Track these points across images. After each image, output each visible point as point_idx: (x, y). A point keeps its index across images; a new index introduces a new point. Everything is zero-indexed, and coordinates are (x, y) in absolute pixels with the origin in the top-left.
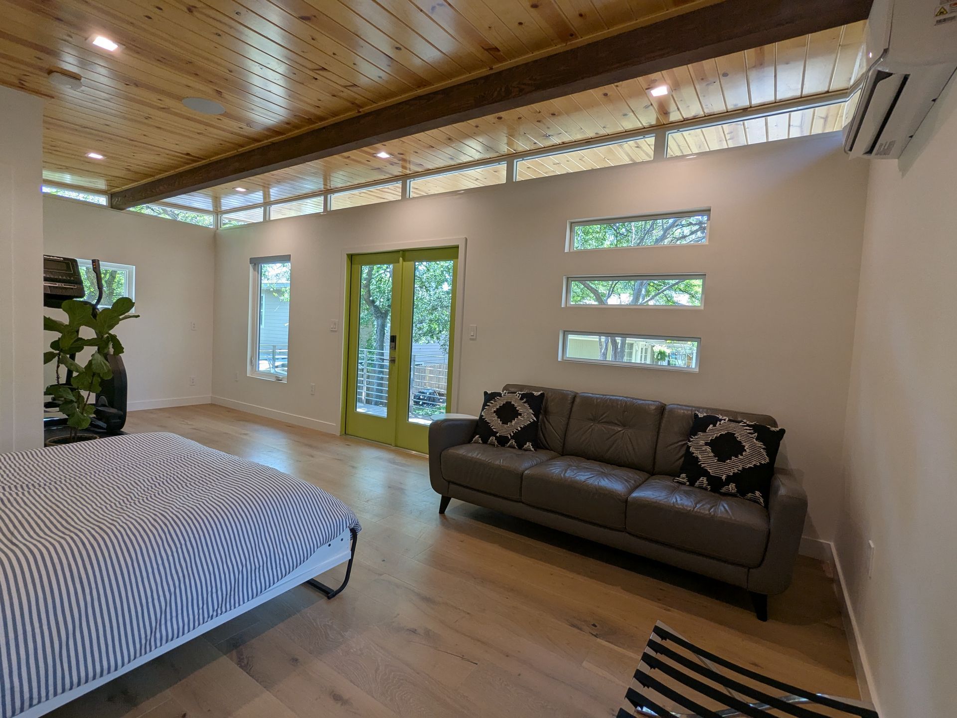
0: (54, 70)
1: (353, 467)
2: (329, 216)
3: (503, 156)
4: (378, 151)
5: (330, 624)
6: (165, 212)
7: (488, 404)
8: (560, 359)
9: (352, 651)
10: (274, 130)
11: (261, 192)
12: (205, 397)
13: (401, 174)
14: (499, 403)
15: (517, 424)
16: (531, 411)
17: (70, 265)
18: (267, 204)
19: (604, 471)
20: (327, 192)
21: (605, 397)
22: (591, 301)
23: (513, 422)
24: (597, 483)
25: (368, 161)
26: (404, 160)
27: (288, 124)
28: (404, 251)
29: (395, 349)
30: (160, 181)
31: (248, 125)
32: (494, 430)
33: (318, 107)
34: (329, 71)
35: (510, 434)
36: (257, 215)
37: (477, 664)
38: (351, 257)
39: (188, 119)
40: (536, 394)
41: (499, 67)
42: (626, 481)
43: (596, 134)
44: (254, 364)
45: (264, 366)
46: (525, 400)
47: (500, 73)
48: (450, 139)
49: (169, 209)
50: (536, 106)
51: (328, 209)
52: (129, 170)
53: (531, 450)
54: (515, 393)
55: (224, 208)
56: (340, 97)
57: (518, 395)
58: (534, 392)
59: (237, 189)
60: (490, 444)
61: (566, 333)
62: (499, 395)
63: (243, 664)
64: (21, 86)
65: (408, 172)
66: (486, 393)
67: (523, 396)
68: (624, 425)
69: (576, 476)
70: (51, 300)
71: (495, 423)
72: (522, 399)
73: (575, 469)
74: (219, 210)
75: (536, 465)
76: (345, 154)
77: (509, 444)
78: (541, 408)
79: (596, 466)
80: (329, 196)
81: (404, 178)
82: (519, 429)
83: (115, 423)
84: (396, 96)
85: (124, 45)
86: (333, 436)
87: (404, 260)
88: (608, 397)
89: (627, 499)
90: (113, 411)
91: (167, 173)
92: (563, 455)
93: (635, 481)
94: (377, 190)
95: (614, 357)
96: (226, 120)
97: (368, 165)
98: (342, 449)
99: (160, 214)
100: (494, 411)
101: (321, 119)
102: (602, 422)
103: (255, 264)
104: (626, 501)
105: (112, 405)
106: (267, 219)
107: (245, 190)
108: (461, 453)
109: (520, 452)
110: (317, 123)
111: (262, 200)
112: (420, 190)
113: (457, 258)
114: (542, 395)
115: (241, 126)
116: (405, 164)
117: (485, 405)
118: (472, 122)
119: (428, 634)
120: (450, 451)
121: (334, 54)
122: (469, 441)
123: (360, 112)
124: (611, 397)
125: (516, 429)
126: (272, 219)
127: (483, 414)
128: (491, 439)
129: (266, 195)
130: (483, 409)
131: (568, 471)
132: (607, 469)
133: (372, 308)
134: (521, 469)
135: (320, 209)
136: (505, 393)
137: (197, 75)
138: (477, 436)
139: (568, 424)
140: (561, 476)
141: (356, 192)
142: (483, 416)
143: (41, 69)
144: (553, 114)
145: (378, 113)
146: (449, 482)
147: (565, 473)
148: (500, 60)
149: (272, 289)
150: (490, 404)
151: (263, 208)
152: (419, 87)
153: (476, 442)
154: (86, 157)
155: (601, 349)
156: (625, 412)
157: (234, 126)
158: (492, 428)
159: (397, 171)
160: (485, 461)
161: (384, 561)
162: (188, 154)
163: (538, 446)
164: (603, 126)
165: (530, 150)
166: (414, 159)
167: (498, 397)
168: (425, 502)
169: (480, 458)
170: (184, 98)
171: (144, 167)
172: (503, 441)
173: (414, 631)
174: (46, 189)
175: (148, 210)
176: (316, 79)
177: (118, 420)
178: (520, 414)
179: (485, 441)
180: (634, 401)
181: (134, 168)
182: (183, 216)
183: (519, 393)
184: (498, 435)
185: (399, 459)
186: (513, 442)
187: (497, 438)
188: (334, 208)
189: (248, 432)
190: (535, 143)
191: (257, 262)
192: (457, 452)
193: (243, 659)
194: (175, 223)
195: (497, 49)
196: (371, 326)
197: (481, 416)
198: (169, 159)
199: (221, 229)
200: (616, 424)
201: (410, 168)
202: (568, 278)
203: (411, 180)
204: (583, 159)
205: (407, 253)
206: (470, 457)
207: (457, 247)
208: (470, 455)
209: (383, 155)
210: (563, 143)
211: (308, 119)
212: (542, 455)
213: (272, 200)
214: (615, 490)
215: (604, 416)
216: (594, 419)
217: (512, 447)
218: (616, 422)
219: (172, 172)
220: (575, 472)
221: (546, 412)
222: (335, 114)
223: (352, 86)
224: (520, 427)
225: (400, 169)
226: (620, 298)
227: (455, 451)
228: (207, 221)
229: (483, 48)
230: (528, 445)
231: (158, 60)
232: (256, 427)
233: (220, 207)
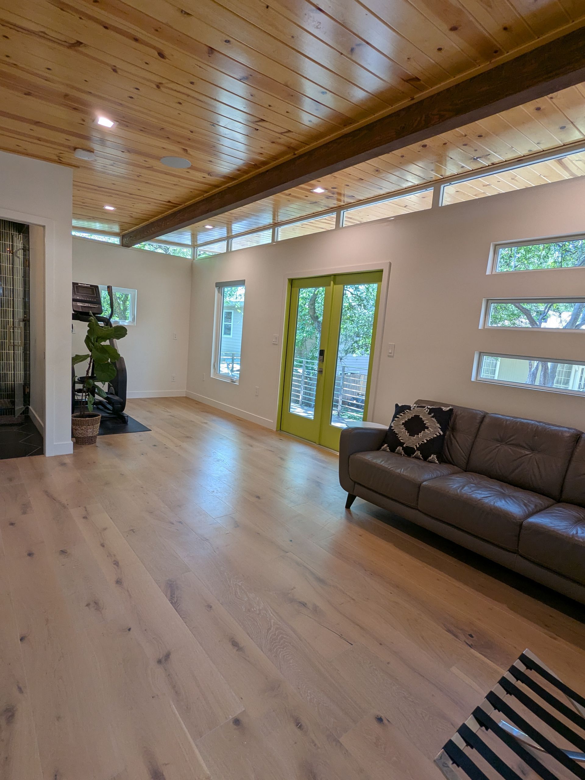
2: (276, 245)
3: (431, 182)
4: (314, 187)
5: (240, 584)
6: (160, 247)
7: (398, 416)
8: (473, 379)
10: (229, 177)
11: (226, 228)
12: (181, 392)
13: (337, 206)
14: (407, 416)
15: (423, 437)
16: (438, 425)
17: (95, 289)
18: (229, 238)
19: (504, 492)
20: (275, 225)
21: (515, 419)
23: (420, 435)
25: (306, 196)
26: (338, 193)
27: (240, 171)
28: (335, 275)
29: (323, 361)
30: (153, 223)
31: (209, 174)
32: (402, 441)
33: (262, 154)
34: (267, 122)
35: (416, 446)
36: (220, 248)
38: (291, 281)
39: (166, 174)
40: (444, 409)
41: (420, 96)
42: (525, 504)
43: (529, 151)
44: (216, 368)
45: (223, 369)
46: (432, 414)
49: (163, 245)
50: (461, 130)
51: (275, 240)
53: (435, 463)
54: (424, 407)
55: (199, 242)
57: (426, 410)
58: (442, 408)
59: (206, 227)
60: (397, 453)
61: (481, 354)
62: (409, 408)
63: (173, 601)
65: (342, 203)
66: (397, 405)
67: (431, 411)
68: (532, 450)
71: (403, 434)
72: (429, 413)
74: (196, 244)
76: (287, 192)
77: (415, 454)
78: (448, 424)
80: (276, 229)
81: (339, 209)
82: (425, 441)
83: (118, 407)
86: (271, 431)
87: (335, 284)
88: (519, 420)
89: (522, 523)
90: (118, 398)
91: (156, 217)
92: (466, 471)
93: (536, 506)
94: (316, 221)
97: (306, 200)
99: (156, 249)
100: (403, 423)
102: (508, 444)
103: (220, 288)
104: (521, 525)
105: (117, 394)
106: (229, 250)
107: (212, 227)
108: (367, 459)
109: (424, 464)
111: (226, 235)
112: (353, 219)
113: (381, 281)
114: (451, 410)
115: (204, 176)
116: (339, 197)
117: (395, 416)
118: (398, 153)
119: (316, 609)
120: (357, 455)
122: (378, 449)
124: (523, 420)
125: (422, 442)
126: (233, 250)
127: (392, 425)
128: (398, 448)
129: (229, 230)
130: (393, 420)
132: (509, 490)
134: (419, 480)
135: (269, 241)
136: (415, 407)
138: (386, 445)
139: (473, 443)
141: (298, 224)
142: (392, 427)
144: (479, 136)
145: (310, 153)
146: (355, 482)
147: (463, 489)
149: (230, 307)
150: (400, 417)
151: (226, 241)
153: (385, 450)
154: (103, 209)
156: (535, 436)
158: (400, 438)
159: (333, 203)
160: (387, 468)
161: (291, 541)
162: (170, 202)
163: (443, 460)
164: (537, 142)
165: (457, 174)
166: (347, 192)
167: (408, 410)
168: (334, 496)
170: (162, 158)
172: (409, 452)
173: (304, 605)
175: (147, 246)
176: (257, 130)
177: (121, 405)
178: (427, 428)
179: (393, 450)
180: (547, 426)
181: (135, 215)
182: (172, 250)
183: (427, 408)
184: (405, 446)
186: (418, 453)
187: (404, 449)
188: (279, 240)
190: (462, 167)
191: (221, 286)
192: (364, 457)
193: (174, 597)
194: (168, 256)
197: (391, 427)
198: (157, 206)
199: (196, 259)
200: (524, 448)
201: (343, 200)
202: (488, 300)
203: (344, 210)
204: (516, 178)
205: (337, 278)
207: (382, 271)
209: (319, 190)
210: (492, 164)
212: (445, 469)
213: (233, 234)
214: (511, 512)
215: (512, 438)
216: (501, 441)
217: (417, 458)
218: (525, 445)
219: (160, 216)
221: (454, 429)
223: (287, 132)
224: (427, 440)
225: (336, 202)
227: (362, 457)
228: (186, 253)
229: (403, 80)
230: (433, 457)
232: (214, 418)
233: (196, 242)
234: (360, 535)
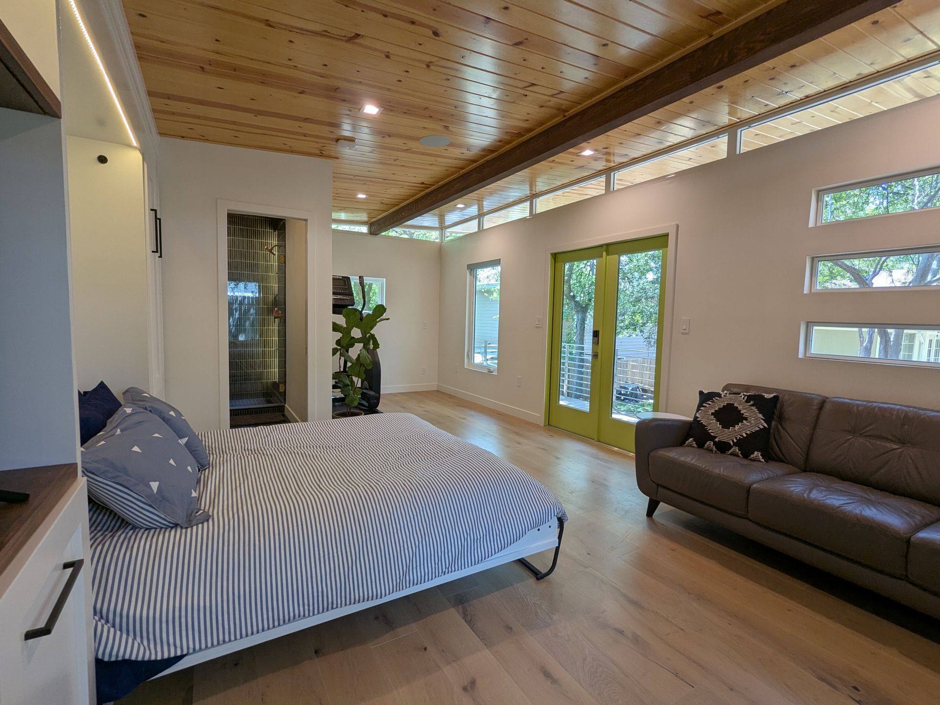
0: (339, 138)
1: (557, 458)
2: (535, 218)
3: (723, 127)
4: (583, 149)
5: (539, 603)
6: (405, 232)
7: (704, 405)
8: (801, 355)
9: (560, 634)
10: (489, 150)
11: (477, 205)
12: (432, 385)
13: (605, 168)
14: (719, 404)
15: (741, 430)
16: (761, 416)
17: (346, 280)
18: (480, 216)
19: (869, 498)
20: (533, 197)
21: (870, 404)
22: (846, 283)
23: (737, 427)
24: (858, 512)
25: (572, 161)
26: (608, 154)
27: (500, 141)
28: (608, 245)
29: (598, 344)
30: (403, 208)
31: (468, 150)
32: (712, 434)
33: (527, 120)
34: (538, 85)
35: (733, 441)
36: (472, 227)
37: (693, 687)
38: (555, 256)
39: (423, 154)
40: (766, 396)
41: (718, 32)
42: (907, 514)
43: (858, 75)
44: (471, 357)
45: (478, 359)
46: (752, 402)
47: (721, 38)
48: (659, 123)
49: (407, 230)
50: (769, 64)
51: (534, 213)
52: (382, 203)
53: (760, 461)
54: (740, 394)
55: (447, 224)
56: (547, 107)
57: (742, 397)
58: (764, 394)
59: (458, 206)
60: (707, 449)
61: (809, 324)
62: (719, 395)
63: (467, 620)
64: (321, 155)
65: (612, 164)
66: (701, 393)
67: (749, 399)
68: (902, 442)
69: (826, 500)
70: (338, 308)
71: (714, 427)
72: (747, 401)
73: (824, 491)
74: (443, 226)
75: (768, 479)
76: (551, 159)
77: (730, 451)
78: (774, 413)
79: (857, 490)
80: (534, 200)
81: (607, 172)
82: (745, 435)
83: (374, 402)
84: (601, 92)
85: (382, 107)
86: (538, 426)
87: (608, 254)
88: (875, 404)
89: (910, 539)
90: (372, 393)
91: (407, 201)
92: (805, 471)
93: (923, 517)
94: (580, 187)
95: (882, 352)
96: (451, 149)
97: (572, 165)
98: (545, 439)
99: (401, 235)
100: (712, 413)
101: (529, 130)
102: (866, 436)
103: (471, 270)
104: (908, 541)
105: (371, 389)
106: (481, 229)
107: (464, 206)
108: (671, 456)
109: (746, 462)
110: (525, 135)
111: (477, 212)
112: (625, 181)
113: (667, 246)
114: (776, 398)
115: (462, 152)
116: (608, 158)
117: (700, 405)
118: (686, 100)
119: (636, 639)
120: (658, 452)
121: (543, 68)
122: (682, 444)
123: (565, 116)
124: (881, 405)
125: (741, 435)
126: (485, 228)
127: (697, 415)
128: (707, 443)
129: (480, 208)
130: (698, 410)
131: (814, 492)
132: (875, 495)
133: (573, 303)
134: (747, 481)
135: (526, 214)
136: (726, 393)
137: (431, 117)
138: (691, 439)
139: (813, 434)
140: (804, 497)
141: (560, 192)
142: (698, 418)
143: (332, 139)
144: (793, 66)
145: (583, 113)
146: (658, 485)
147: (810, 492)
148: (721, 23)
149: (483, 290)
150: (707, 406)
151: (477, 219)
152: (626, 77)
153: (690, 446)
154: (356, 198)
155: (862, 342)
156: (905, 425)
157: (456, 152)
158: (710, 431)
159: (601, 165)
160: (701, 467)
161: (589, 554)
162: (423, 183)
163: (769, 457)
164: (869, 63)
165: (759, 114)
166: (618, 150)
167: (717, 398)
168: (630, 502)
169: (695, 463)
170: (421, 138)
171: (392, 199)
172: (723, 447)
173: (621, 632)
174: (334, 226)
175: (392, 233)
176: (526, 95)
177: (376, 401)
178: (746, 419)
179: (701, 445)
180: (921, 411)
181: (386, 201)
182: (418, 234)
183: (744, 395)
184: (717, 440)
185: (602, 455)
186: (736, 449)
187: (715, 443)
188: (538, 211)
189: (466, 417)
190: (767, 105)
191: (473, 268)
192: (668, 455)
193: (467, 615)
194: (411, 241)
195: (719, 13)
196: (571, 320)
197: (696, 418)
198: (409, 189)
199: (445, 242)
200: (891, 441)
201: (614, 161)
202: (813, 259)
203: (615, 172)
204: (837, 110)
205: (611, 248)
206: (683, 461)
207: (667, 235)
208: (682, 459)
209: (588, 153)
210: (807, 97)
211: (518, 133)
212: (776, 469)
213: (485, 211)
214: (889, 524)
215: (869, 428)
216: (853, 431)
217: (734, 454)
218: (890, 437)
219: (411, 200)
220: (824, 493)
221: (781, 418)
222: (541, 123)
223: (558, 94)
224: (746, 434)
225: (604, 163)
226: (891, 276)
227: (665, 454)
228: (434, 236)
229: (701, 16)
230: (757, 454)
231: (405, 113)
232: (473, 413)
233: (444, 223)
234: (673, 550)
